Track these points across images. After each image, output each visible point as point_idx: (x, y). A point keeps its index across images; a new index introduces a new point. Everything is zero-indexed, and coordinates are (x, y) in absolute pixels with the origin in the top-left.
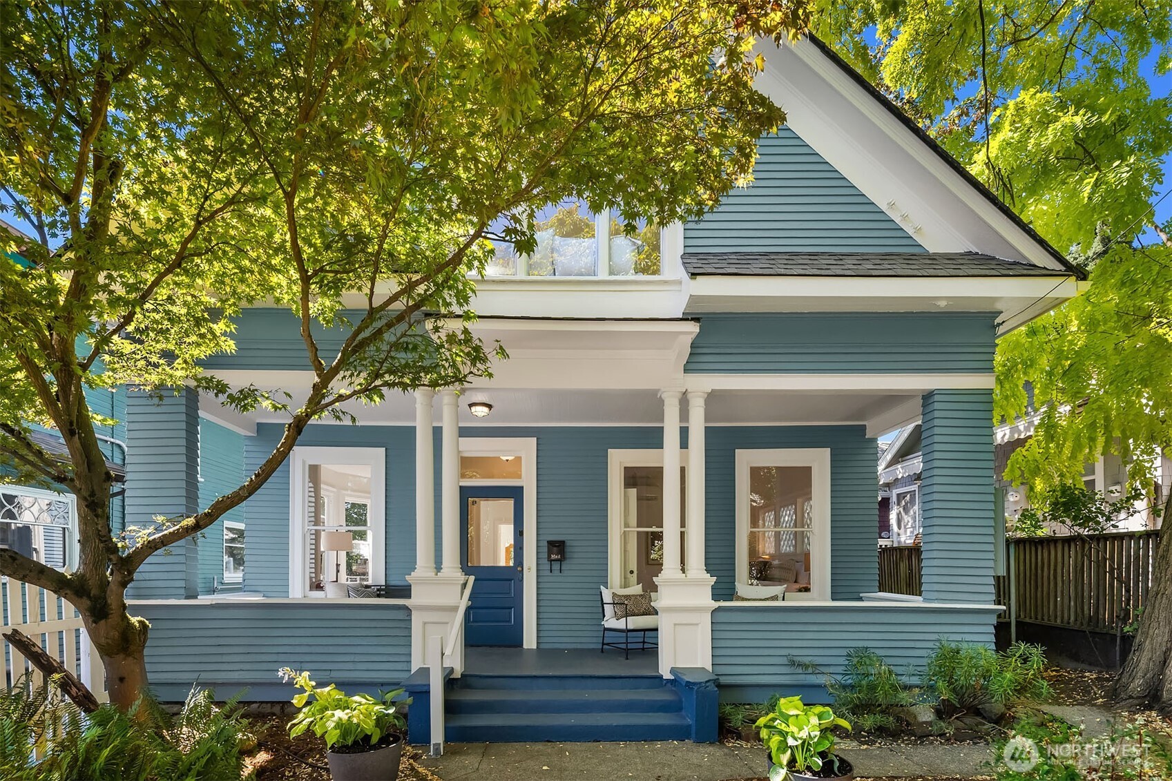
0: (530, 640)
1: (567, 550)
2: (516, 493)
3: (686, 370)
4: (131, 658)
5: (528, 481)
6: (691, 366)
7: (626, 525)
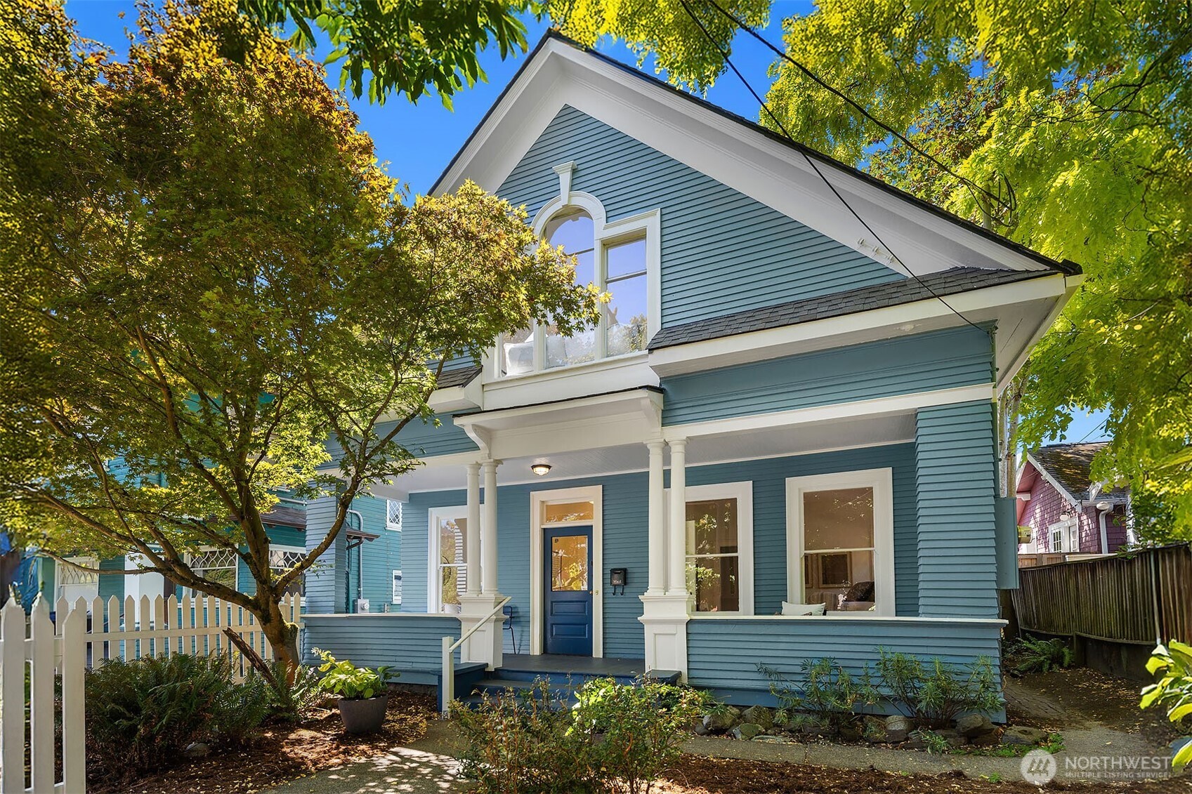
0: (598, 652)
1: (629, 576)
2: (587, 531)
3: (663, 425)
4: (285, 647)
5: (597, 523)
6: (667, 421)
7: (687, 553)
